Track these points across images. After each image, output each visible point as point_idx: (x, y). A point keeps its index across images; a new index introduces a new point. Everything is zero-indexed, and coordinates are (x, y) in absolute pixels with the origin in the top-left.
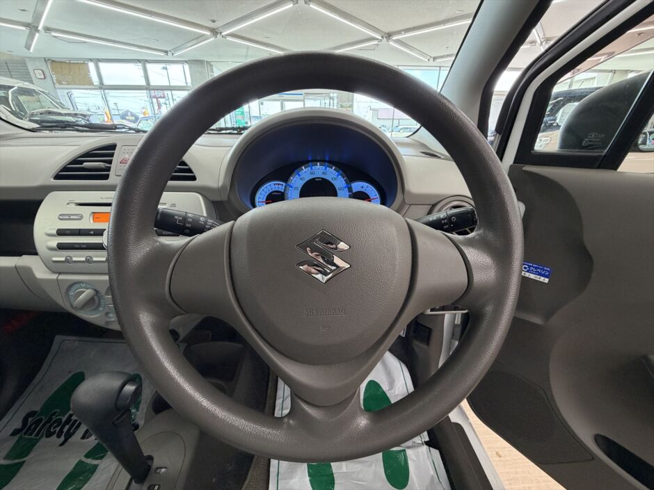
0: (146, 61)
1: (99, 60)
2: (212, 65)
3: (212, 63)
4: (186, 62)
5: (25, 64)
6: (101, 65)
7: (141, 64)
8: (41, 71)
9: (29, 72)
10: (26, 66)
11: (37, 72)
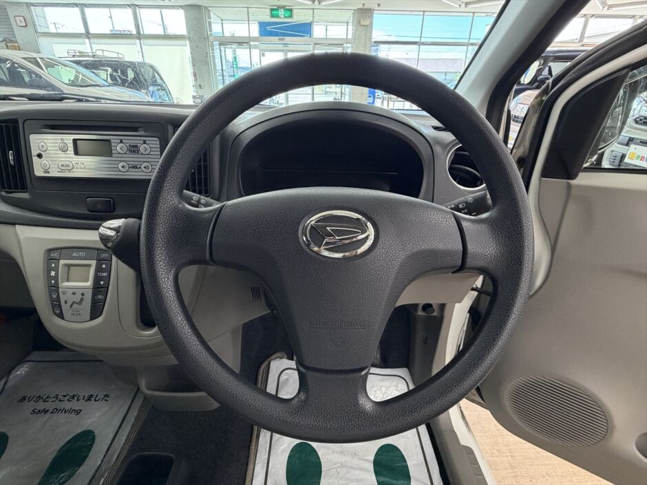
0: (137, 6)
1: (86, 5)
2: (209, 11)
3: (209, 8)
4: (181, 7)
5: (6, 9)
6: (87, 10)
7: (130, 10)
8: (22, 18)
9: (9, 19)
10: (7, 12)
11: (18, 19)
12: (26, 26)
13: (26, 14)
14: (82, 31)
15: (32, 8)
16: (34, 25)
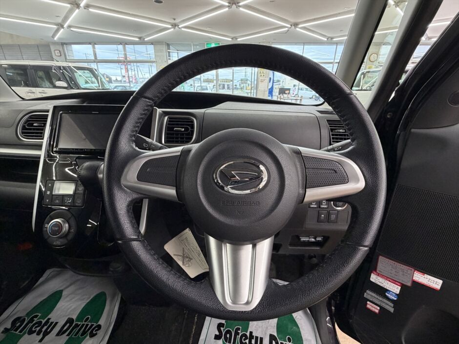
0: (126, 43)
1: (96, 43)
4: (153, 43)
6: (96, 46)
7: (122, 45)
8: (58, 51)
9: (51, 52)
10: (50, 48)
11: (56, 52)
12: (61, 56)
13: (61, 49)
14: (93, 58)
15: (65, 45)
16: (65, 55)
